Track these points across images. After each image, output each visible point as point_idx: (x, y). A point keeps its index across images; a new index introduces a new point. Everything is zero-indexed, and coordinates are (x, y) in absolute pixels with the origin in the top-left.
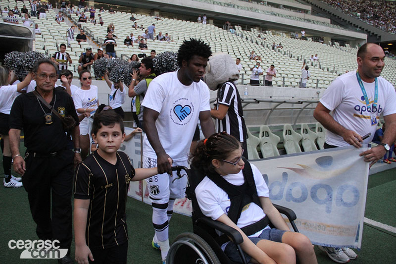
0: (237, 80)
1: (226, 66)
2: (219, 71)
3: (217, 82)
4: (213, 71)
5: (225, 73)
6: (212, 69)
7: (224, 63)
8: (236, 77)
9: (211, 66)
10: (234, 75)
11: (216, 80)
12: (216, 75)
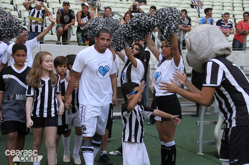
0: (228, 55)
1: (209, 40)
2: (201, 47)
3: (200, 61)
4: (194, 48)
5: (208, 49)
6: (192, 46)
7: (207, 37)
8: (227, 52)
9: (190, 43)
10: (222, 50)
11: (199, 58)
12: (199, 53)
